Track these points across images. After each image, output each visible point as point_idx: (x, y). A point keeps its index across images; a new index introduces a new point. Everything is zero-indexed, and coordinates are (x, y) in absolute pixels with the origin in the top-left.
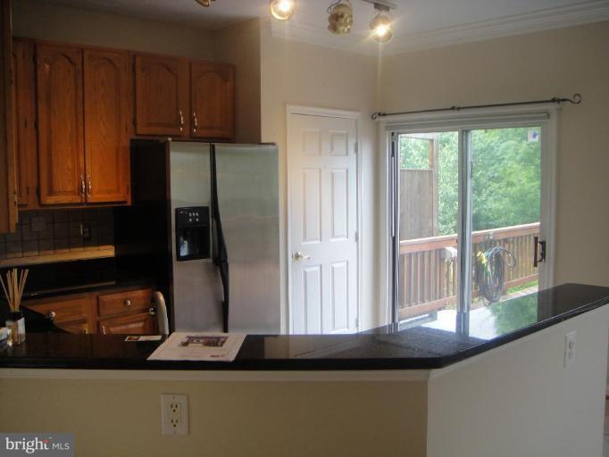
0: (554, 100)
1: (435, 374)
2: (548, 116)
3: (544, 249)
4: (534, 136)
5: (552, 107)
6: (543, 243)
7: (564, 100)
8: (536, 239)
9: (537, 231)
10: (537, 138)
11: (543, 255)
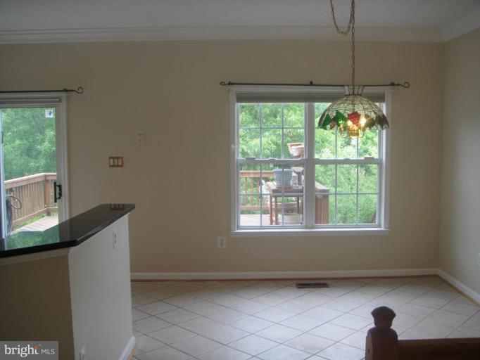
0: (65, 90)
1: (73, 249)
2: (60, 101)
3: (60, 190)
4: (50, 114)
5: (63, 95)
6: (60, 186)
7: (72, 91)
8: (55, 183)
9: (56, 178)
10: (52, 114)
11: (60, 194)
